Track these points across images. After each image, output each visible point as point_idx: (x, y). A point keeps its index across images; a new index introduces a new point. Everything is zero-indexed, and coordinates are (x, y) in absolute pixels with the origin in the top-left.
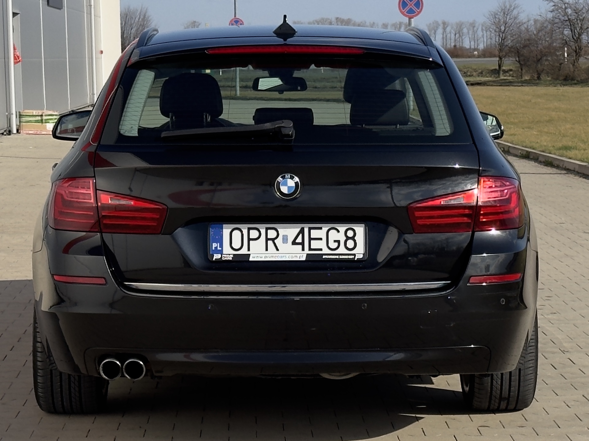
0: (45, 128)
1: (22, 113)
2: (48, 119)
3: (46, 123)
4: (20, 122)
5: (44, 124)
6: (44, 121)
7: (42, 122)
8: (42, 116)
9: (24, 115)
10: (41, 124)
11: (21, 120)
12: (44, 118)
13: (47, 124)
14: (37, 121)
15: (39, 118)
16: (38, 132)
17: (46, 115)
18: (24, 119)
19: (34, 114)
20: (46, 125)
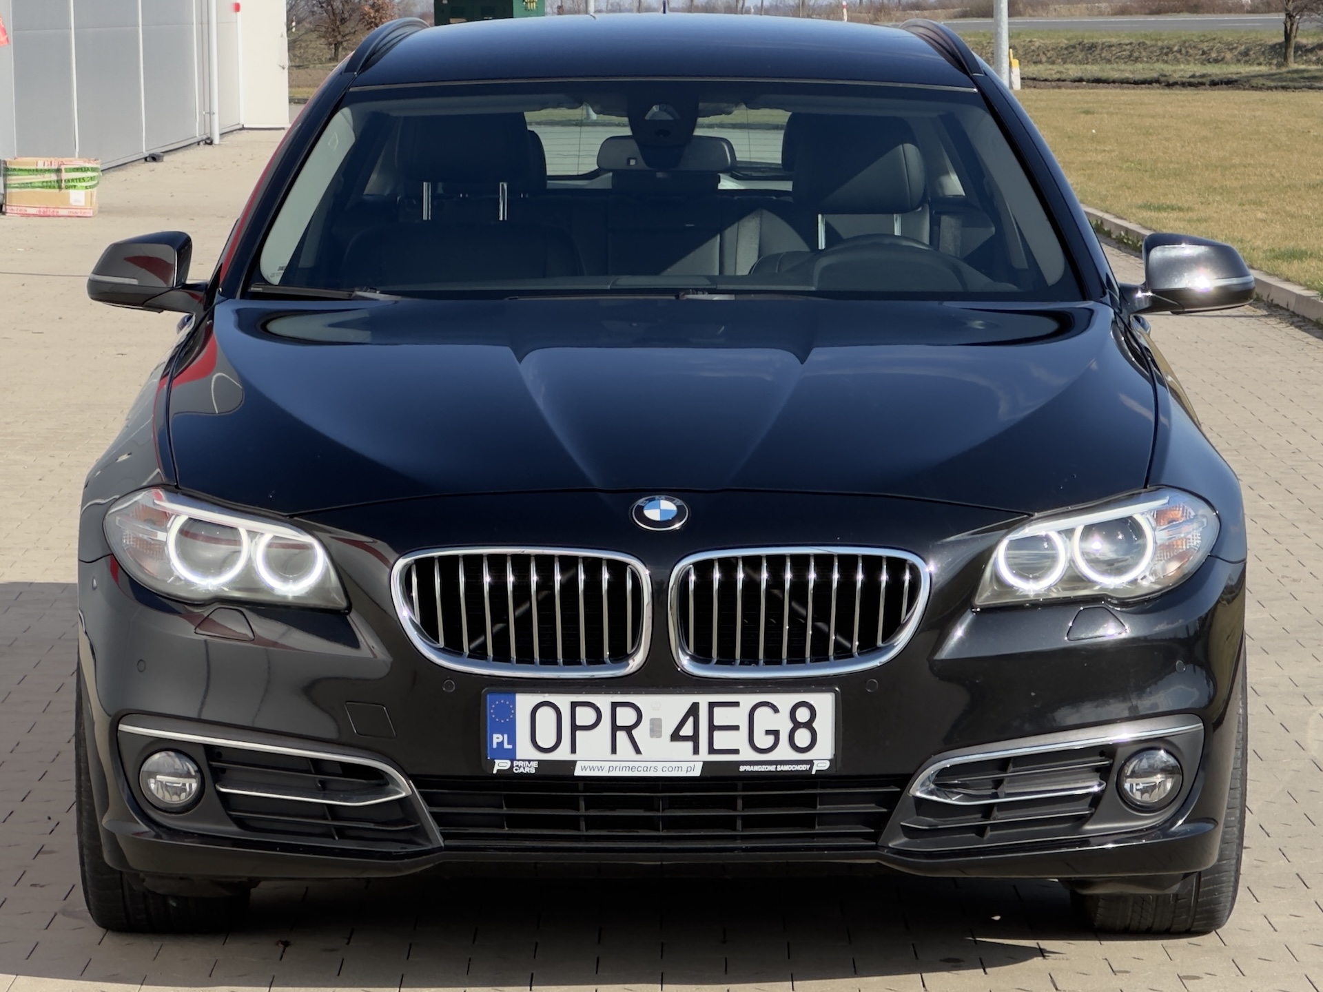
0: (66, 199)
1: (11, 163)
2: (73, 180)
3: (67, 187)
4: (5, 186)
5: (64, 191)
6: (63, 184)
7: (60, 188)
8: (58, 171)
9: (15, 170)
10: (57, 190)
11: (8, 182)
12: (65, 176)
13: (71, 191)
14: (47, 185)
15: (53, 177)
16: (50, 212)
17: (67, 170)
18: (14, 179)
19: (40, 166)
20: (69, 193)
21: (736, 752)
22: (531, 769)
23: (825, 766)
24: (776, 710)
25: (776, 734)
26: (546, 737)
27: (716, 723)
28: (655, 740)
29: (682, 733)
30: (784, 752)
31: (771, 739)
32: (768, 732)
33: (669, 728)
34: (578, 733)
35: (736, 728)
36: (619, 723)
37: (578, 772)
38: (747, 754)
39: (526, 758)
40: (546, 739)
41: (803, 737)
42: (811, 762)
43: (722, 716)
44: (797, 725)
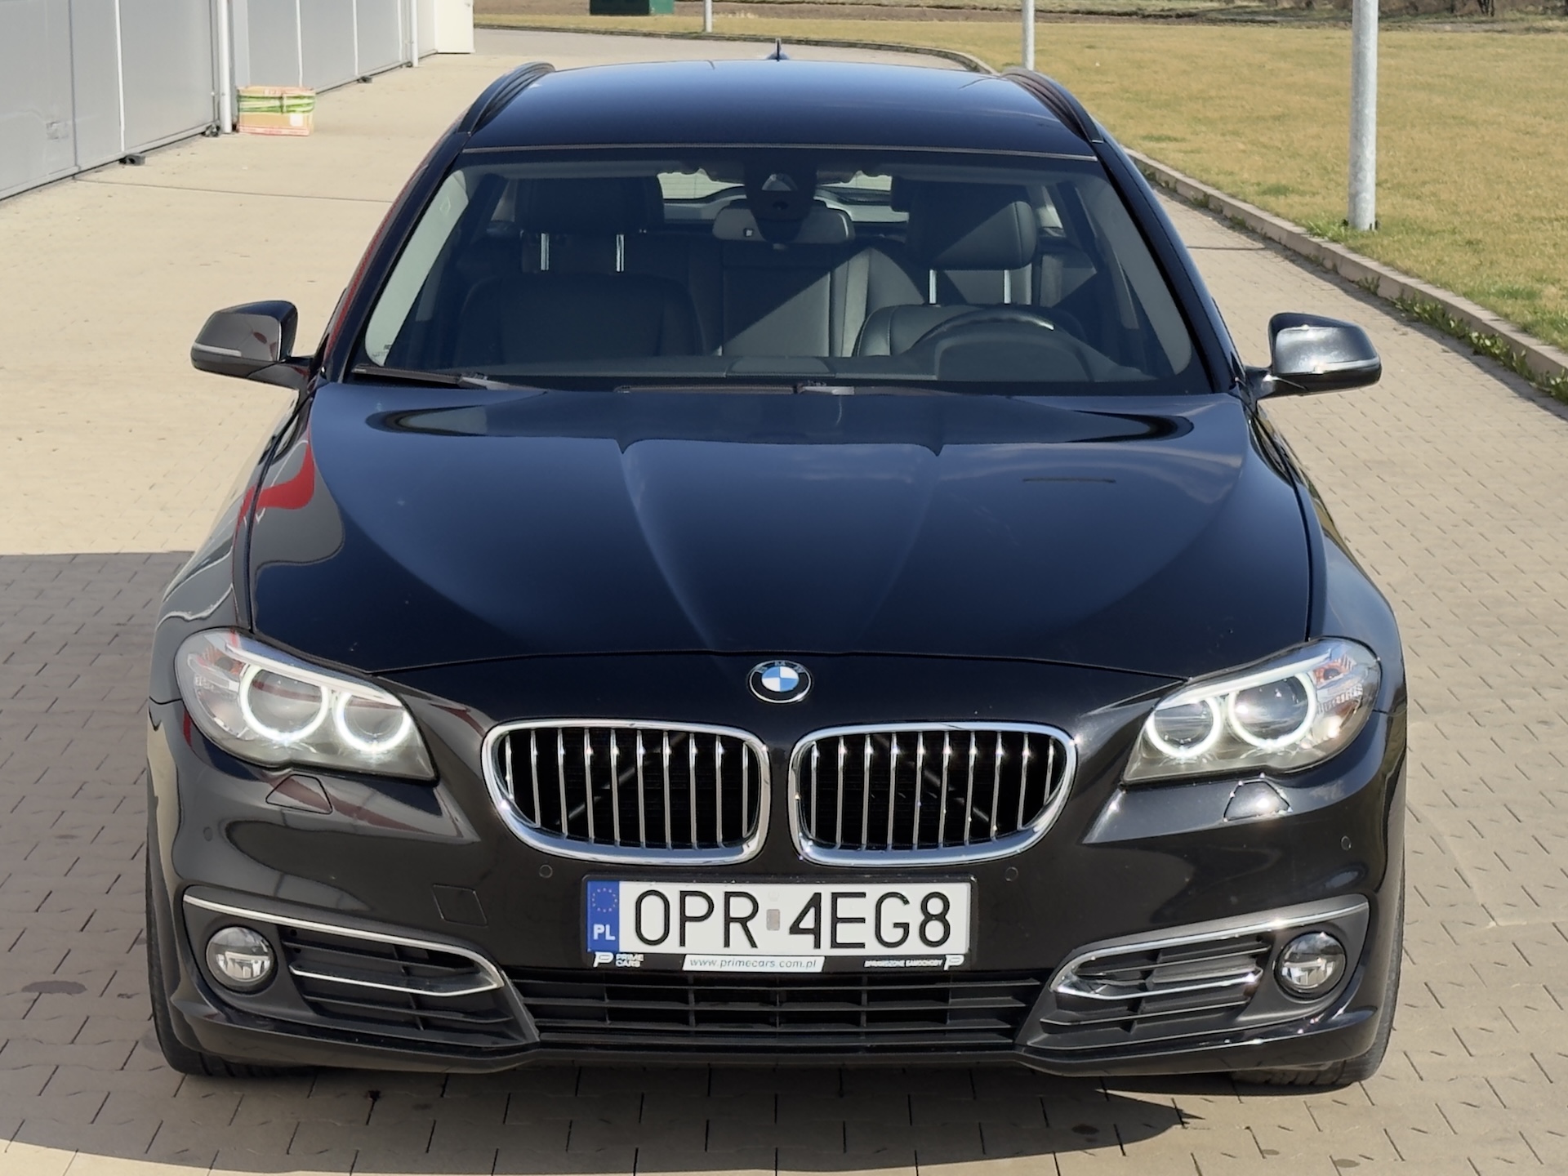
0: (287, 123)
1: (243, 91)
2: (293, 106)
3: (288, 112)
4: (239, 110)
5: (286, 115)
6: (285, 109)
7: (282, 111)
8: (281, 98)
9: (245, 97)
10: (279, 114)
11: (241, 107)
12: (286, 102)
13: (292, 115)
14: (271, 109)
15: (277, 103)
16: (274, 131)
17: (289, 98)
18: (245, 104)
19: (267, 94)
20: (289, 118)
21: (862, 945)
22: (635, 962)
23: (959, 961)
24: (906, 902)
25: (905, 927)
26: (652, 927)
27: (839, 915)
28: (772, 932)
29: (802, 926)
30: (914, 946)
31: (900, 932)
32: (896, 925)
33: (788, 920)
34: (688, 925)
35: (862, 920)
36: (732, 915)
37: (687, 967)
38: (873, 948)
39: (630, 951)
40: (653, 930)
41: (935, 930)
42: (943, 957)
43: (846, 908)
44: (929, 917)
